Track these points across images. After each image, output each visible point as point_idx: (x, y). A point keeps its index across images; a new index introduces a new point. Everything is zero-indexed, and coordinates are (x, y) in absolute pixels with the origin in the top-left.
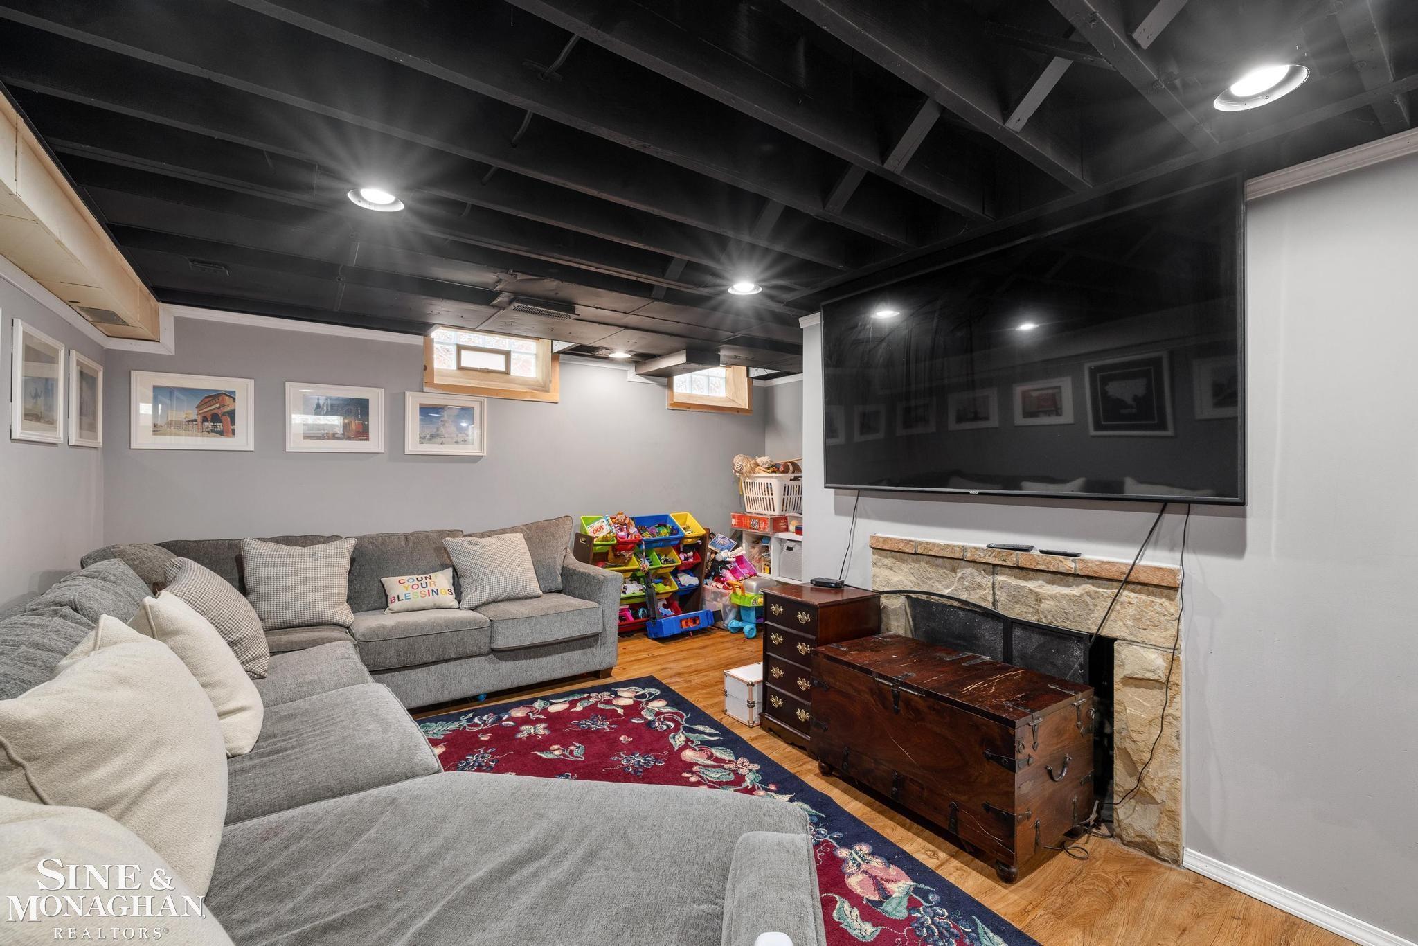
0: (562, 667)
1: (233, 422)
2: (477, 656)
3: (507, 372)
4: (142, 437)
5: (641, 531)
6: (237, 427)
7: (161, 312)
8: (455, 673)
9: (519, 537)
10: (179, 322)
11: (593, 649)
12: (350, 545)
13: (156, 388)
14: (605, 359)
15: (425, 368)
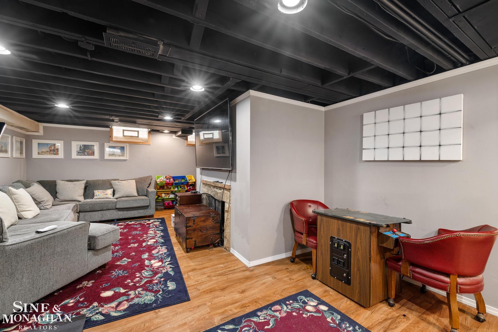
0: (137, 214)
1: (58, 152)
2: (112, 210)
3: (138, 137)
4: (35, 155)
5: (174, 180)
6: (59, 153)
7: (40, 125)
8: (106, 213)
9: (134, 181)
10: (44, 128)
11: (147, 210)
12: (85, 182)
13: (39, 144)
14: (162, 132)
15: (110, 137)
